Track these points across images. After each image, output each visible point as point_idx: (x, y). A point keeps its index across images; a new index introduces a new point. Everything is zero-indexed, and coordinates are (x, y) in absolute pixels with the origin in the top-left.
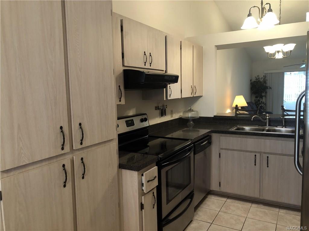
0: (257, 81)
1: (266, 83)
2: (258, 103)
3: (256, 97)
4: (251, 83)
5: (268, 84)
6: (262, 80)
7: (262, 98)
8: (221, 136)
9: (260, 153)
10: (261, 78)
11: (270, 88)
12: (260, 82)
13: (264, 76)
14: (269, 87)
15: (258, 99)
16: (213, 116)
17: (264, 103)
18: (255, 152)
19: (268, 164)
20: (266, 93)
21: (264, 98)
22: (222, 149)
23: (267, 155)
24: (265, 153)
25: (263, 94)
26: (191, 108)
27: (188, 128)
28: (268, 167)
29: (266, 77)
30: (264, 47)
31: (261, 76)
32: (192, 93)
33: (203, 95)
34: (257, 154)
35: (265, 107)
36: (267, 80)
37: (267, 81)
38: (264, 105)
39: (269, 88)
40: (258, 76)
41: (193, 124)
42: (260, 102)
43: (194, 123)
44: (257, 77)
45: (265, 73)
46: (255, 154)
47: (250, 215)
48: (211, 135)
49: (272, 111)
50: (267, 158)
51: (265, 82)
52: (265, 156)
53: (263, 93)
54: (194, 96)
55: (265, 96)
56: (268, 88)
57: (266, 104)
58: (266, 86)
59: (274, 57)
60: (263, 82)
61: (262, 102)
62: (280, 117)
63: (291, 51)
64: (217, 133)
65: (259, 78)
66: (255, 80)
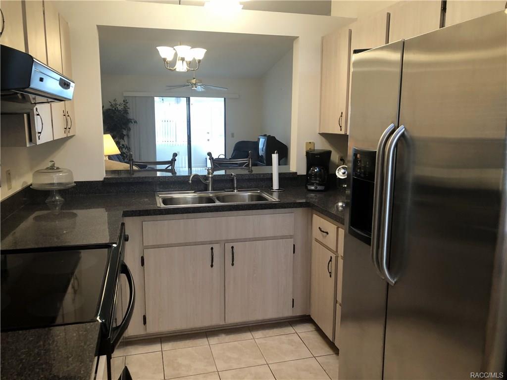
0: (114, 109)
1: (128, 113)
5: (131, 116)
6: (120, 108)
7: (123, 139)
8: (144, 221)
9: (217, 242)
10: (119, 103)
11: (135, 122)
12: (118, 111)
13: (124, 101)
14: (133, 119)
17: (127, 147)
18: (211, 243)
19: (233, 261)
20: (129, 129)
21: (126, 138)
22: (147, 247)
23: (232, 244)
24: (228, 241)
25: (125, 132)
26: (54, 164)
27: (49, 209)
28: (233, 265)
29: (127, 103)
30: (159, 48)
31: (120, 101)
32: (65, 129)
34: (215, 246)
36: (128, 108)
37: (128, 110)
39: (133, 122)
40: (114, 100)
41: (60, 201)
42: (121, 145)
43: (63, 197)
44: (113, 103)
45: (124, 95)
46: (211, 246)
47: (221, 365)
50: (231, 249)
51: (126, 111)
52: (228, 246)
53: (125, 130)
54: (68, 135)
55: (128, 136)
58: (128, 118)
59: (174, 68)
60: (123, 110)
61: (123, 145)
62: (232, 175)
63: (199, 61)
64: (135, 216)
65: (116, 104)
66: (111, 108)
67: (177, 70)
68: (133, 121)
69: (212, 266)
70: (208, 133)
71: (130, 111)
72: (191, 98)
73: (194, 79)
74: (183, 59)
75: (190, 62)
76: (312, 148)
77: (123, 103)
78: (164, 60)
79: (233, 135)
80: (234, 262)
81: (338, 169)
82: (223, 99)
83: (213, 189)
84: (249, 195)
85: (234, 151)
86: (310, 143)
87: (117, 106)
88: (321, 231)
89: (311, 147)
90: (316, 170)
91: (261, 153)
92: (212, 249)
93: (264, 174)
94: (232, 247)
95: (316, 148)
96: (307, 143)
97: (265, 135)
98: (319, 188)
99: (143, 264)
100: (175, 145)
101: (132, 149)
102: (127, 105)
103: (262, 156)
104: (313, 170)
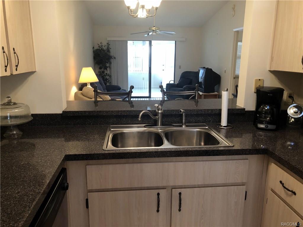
0: (100, 49)
1: (110, 52)
2: (103, 75)
3: (100, 68)
4: (94, 52)
5: (112, 54)
6: (105, 48)
7: (107, 70)
8: (88, 165)
9: (164, 188)
10: (104, 45)
11: (115, 58)
12: (104, 50)
13: (107, 44)
14: (113, 56)
15: (102, 70)
16: (61, 112)
17: (109, 75)
18: (157, 188)
19: (180, 207)
20: (111, 63)
21: (108, 69)
22: (91, 191)
23: (180, 190)
24: (175, 187)
25: (108, 65)
26: (11, 100)
29: (109, 45)
31: (105, 43)
32: (6, 66)
33: (37, 70)
34: (161, 192)
35: (110, 79)
36: (110, 48)
37: (110, 49)
38: (109, 77)
40: (101, 43)
41: (18, 135)
42: (105, 74)
44: (100, 45)
45: (108, 40)
46: (158, 191)
48: (65, 167)
49: (117, 84)
50: (179, 195)
51: (108, 50)
52: (176, 192)
53: (108, 63)
54: (15, 73)
55: (110, 67)
56: (112, 58)
57: (110, 76)
58: (110, 55)
59: (137, 14)
60: (107, 50)
61: (106, 74)
62: (181, 111)
63: (157, 8)
64: (78, 160)
65: (102, 46)
66: (99, 48)
67: (139, 16)
68: (113, 58)
69: (158, 211)
70: (163, 65)
71: (111, 50)
72: (153, 42)
73: (154, 27)
74: (143, 7)
75: (149, 10)
76: (262, 85)
77: (108, 45)
78: (129, 8)
79: (180, 67)
80: (181, 209)
81: (290, 107)
82: (174, 42)
83: (163, 124)
84: (197, 131)
85: (180, 78)
86: (260, 80)
87: (103, 47)
88: (285, 188)
89: (260, 84)
90: (266, 108)
91: (200, 80)
92: (158, 194)
93: (212, 110)
94: (180, 194)
95: (264, 86)
96: (256, 80)
97: (204, 68)
98: (270, 127)
99: (87, 207)
100: (142, 73)
101: (113, 77)
102: (110, 46)
103: (201, 82)
104: (263, 108)
